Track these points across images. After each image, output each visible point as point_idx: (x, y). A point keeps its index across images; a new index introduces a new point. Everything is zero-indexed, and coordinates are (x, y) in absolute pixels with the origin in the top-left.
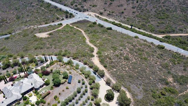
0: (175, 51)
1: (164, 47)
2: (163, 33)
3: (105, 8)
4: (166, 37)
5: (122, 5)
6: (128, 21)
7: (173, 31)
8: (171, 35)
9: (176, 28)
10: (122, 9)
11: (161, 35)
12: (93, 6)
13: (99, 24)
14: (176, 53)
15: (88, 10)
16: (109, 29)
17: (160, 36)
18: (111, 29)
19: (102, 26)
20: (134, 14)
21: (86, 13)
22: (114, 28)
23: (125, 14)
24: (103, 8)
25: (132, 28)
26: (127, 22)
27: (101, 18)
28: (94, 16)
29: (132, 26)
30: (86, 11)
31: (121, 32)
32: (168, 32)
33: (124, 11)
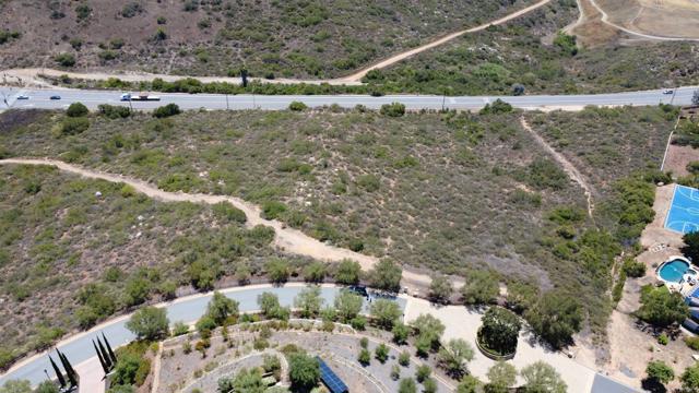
0: (436, 109)
1: (404, 107)
6: (205, 61)
7: (370, 53)
9: (371, 41)
10: (147, 23)
11: (349, 75)
12: (3, 40)
17: (353, 80)
18: (173, 110)
19: (125, 113)
22: (184, 102)
24: (59, 36)
31: (224, 108)
33: (163, 29)
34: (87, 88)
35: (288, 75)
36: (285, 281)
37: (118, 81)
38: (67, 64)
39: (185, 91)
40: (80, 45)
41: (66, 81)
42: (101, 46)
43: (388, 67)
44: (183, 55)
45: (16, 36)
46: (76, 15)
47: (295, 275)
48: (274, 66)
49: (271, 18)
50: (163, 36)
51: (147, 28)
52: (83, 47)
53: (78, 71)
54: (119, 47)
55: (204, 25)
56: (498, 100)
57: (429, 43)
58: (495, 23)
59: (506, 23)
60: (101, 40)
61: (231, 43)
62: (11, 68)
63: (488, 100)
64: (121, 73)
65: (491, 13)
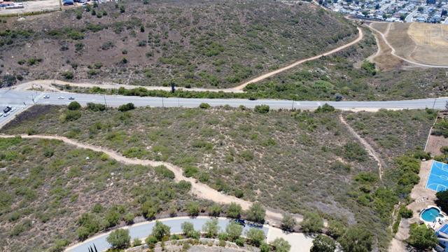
0: (289, 109)
1: (268, 107)
2: (237, 82)
3: (70, 60)
4: (249, 88)
5: (111, 45)
6: (150, 77)
7: (249, 73)
8: (254, 81)
9: (249, 66)
10: (116, 52)
11: (236, 86)
12: (32, 63)
13: (88, 104)
15: (21, 79)
17: (238, 89)
18: (131, 107)
19: (102, 108)
20: (151, 57)
23: (132, 63)
24: (64, 61)
28: (53, 88)
29: (173, 85)
31: (161, 106)
34: (80, 92)
35: (199, 86)
36: (197, 215)
37: (99, 88)
38: (69, 77)
39: (137, 95)
40: (77, 66)
41: (68, 88)
42: (89, 67)
43: (259, 82)
44: (137, 72)
45: (40, 61)
46: (74, 48)
47: (203, 211)
48: (191, 80)
49: (189, 51)
50: (125, 61)
51: (116, 57)
52: (78, 68)
53: (75, 82)
54: (99, 67)
55: (149, 55)
56: (326, 104)
57: (284, 67)
58: (325, 55)
59: (332, 54)
60: (89, 63)
61: (165, 66)
62: (36, 79)
63: (320, 104)
64: (100, 83)
65: (323, 48)
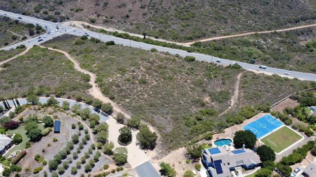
0: (209, 62)
1: (194, 59)
2: (191, 39)
3: (98, 12)
4: (196, 45)
5: (124, 5)
6: (138, 28)
7: (203, 35)
8: (201, 41)
9: (207, 30)
10: (125, 11)
11: (188, 42)
12: (77, 11)
13: (92, 38)
14: (211, 64)
15: (68, 19)
16: (110, 45)
17: (188, 45)
18: (112, 43)
19: (98, 41)
20: (145, 16)
21: (66, 24)
22: (118, 41)
23: (131, 18)
24: (94, 11)
25: (145, 38)
26: (137, 30)
27: (93, 28)
28: (81, 27)
29: (144, 35)
30: (66, 20)
31: (129, 46)
32: (197, 38)
33: (129, 14)
35: (164, 38)
36: (81, 101)
37: (103, 30)
38: (93, 22)
39: (122, 37)
41: (88, 27)
42: (106, 17)
45: (82, 10)
46: (103, 5)
47: (84, 100)
49: (171, 15)
50: (128, 16)
51: (124, 13)
52: (100, 17)
53: (96, 25)
56: (236, 63)
58: (277, 31)
63: (233, 62)
